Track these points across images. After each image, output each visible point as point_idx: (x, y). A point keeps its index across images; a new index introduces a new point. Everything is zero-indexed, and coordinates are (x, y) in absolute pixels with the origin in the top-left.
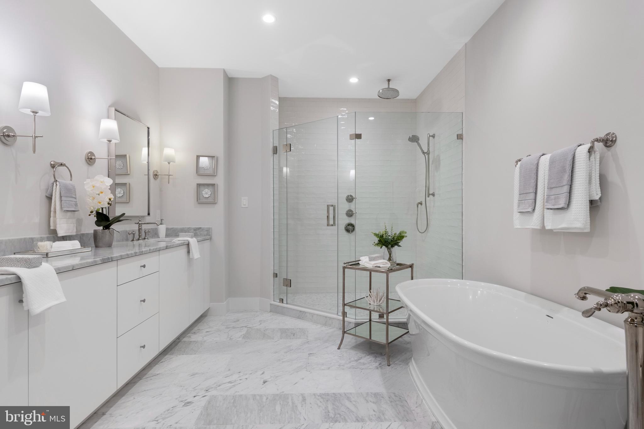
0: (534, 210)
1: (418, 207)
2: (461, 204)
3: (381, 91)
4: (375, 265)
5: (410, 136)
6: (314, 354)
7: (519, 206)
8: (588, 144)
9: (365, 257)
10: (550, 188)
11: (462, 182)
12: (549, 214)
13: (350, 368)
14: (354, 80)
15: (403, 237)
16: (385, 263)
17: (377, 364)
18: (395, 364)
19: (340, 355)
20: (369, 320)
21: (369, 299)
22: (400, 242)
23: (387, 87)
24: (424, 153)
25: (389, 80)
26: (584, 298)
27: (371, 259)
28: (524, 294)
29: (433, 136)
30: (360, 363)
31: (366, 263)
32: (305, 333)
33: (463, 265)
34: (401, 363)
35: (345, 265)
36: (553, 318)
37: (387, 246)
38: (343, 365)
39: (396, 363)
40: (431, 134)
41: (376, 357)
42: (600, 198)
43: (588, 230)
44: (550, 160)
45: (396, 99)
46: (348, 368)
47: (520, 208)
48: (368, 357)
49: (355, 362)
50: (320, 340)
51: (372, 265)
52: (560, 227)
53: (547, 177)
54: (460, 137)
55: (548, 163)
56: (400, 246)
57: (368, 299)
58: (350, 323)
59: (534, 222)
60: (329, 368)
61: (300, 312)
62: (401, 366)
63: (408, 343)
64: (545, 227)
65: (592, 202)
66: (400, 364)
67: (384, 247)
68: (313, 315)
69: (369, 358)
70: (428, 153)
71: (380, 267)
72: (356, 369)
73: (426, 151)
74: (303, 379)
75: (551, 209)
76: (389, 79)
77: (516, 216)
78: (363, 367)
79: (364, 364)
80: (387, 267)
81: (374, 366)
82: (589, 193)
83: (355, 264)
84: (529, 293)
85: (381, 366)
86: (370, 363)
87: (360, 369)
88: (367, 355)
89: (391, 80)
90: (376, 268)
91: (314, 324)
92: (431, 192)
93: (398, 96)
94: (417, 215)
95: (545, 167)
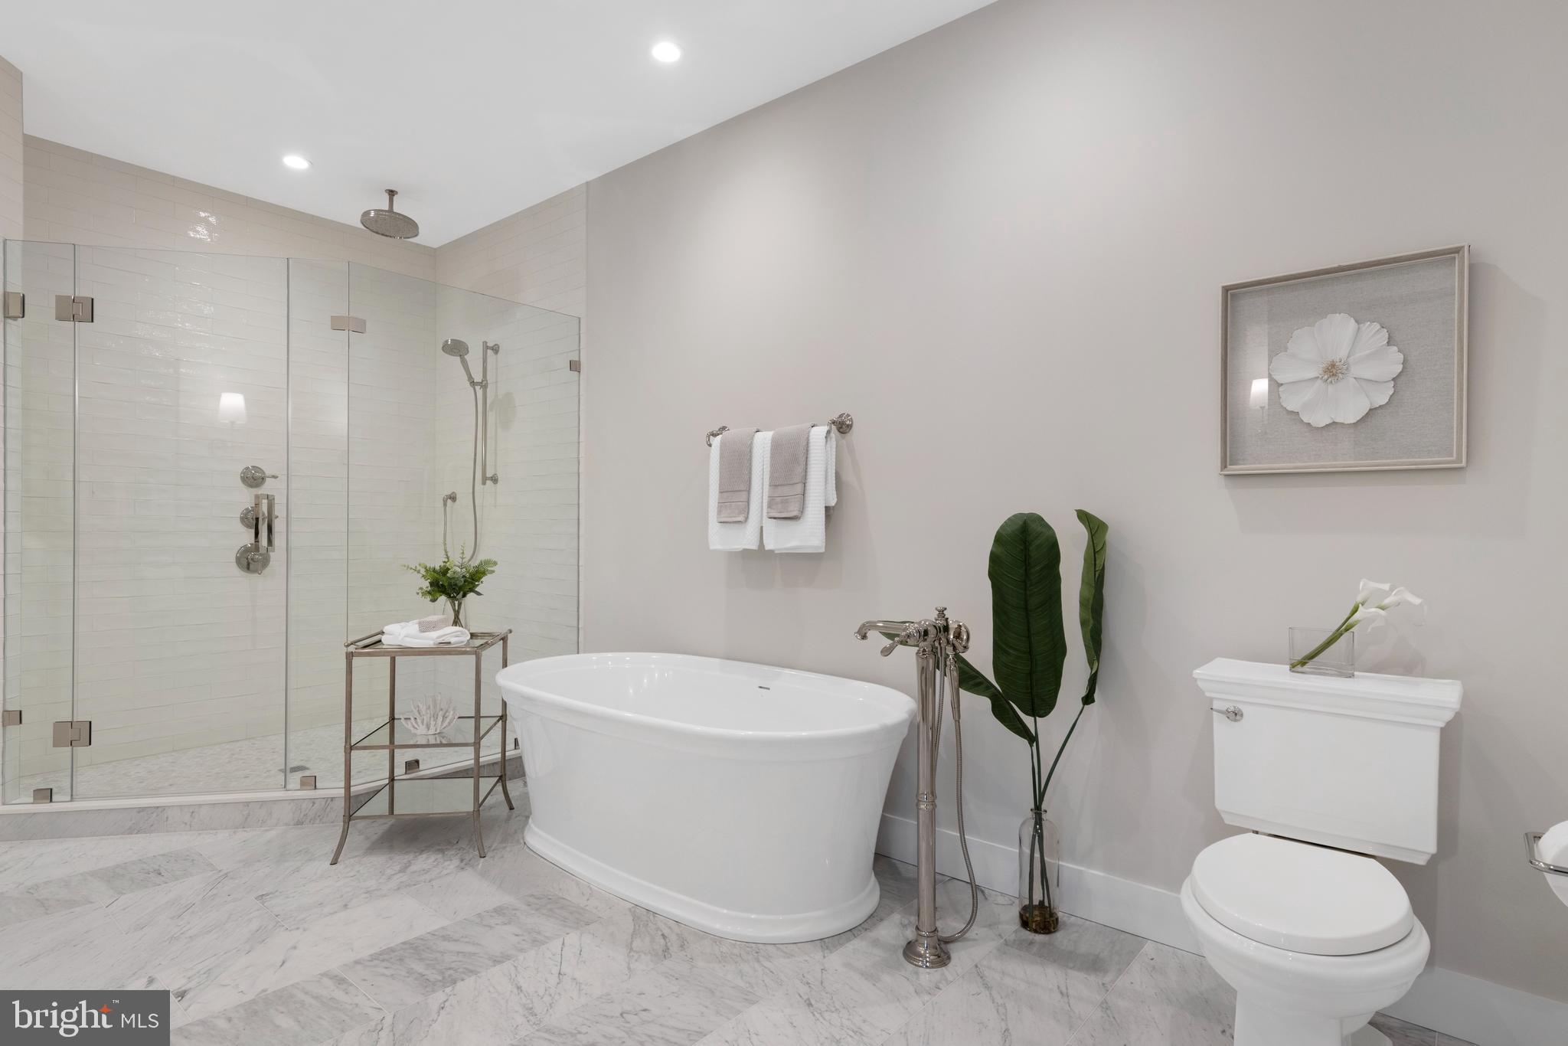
0: (747, 518)
1: (445, 504)
2: (576, 502)
3: (372, 214)
4: (440, 640)
5: (447, 341)
6: (271, 893)
7: (719, 512)
8: (824, 425)
9: (402, 624)
10: (774, 485)
11: (578, 458)
12: (770, 526)
13: (399, 889)
14: (296, 162)
15: (484, 573)
16: (459, 633)
17: (456, 862)
18: (494, 850)
19: (351, 874)
20: (387, 781)
21: (414, 724)
22: (478, 585)
23: (387, 209)
24: (473, 383)
25: (392, 193)
26: (864, 637)
27: (425, 628)
28: (717, 660)
29: (496, 349)
30: (415, 872)
31: (408, 639)
32: (193, 860)
33: (580, 626)
34: (504, 845)
35: (352, 649)
36: (769, 689)
37: (449, 596)
38: (376, 890)
39: (493, 848)
40: (490, 344)
41: (442, 851)
42: (836, 504)
43: (822, 550)
44: (773, 441)
45: (412, 243)
46: (395, 890)
47: (722, 516)
48: (424, 856)
49: (401, 875)
50: (259, 861)
51: (433, 640)
52: (789, 545)
53: (767, 469)
54: (575, 366)
55: (769, 445)
56: (479, 594)
57: (412, 724)
58: (332, 799)
59: (745, 539)
60: (346, 905)
61: (139, 812)
62: (508, 849)
63: (491, 808)
64: (764, 546)
65: (827, 508)
66: (505, 848)
67: (443, 599)
68: (193, 809)
69: (427, 858)
70: (484, 385)
71: (450, 643)
72: (415, 885)
73: (478, 378)
74: (295, 948)
75: (775, 518)
76: (394, 189)
77: (714, 528)
78: (427, 877)
79: (426, 871)
80: (462, 642)
81: (452, 867)
82: (825, 496)
83: (373, 645)
84: (724, 658)
85: (465, 864)
86: (438, 864)
87: (425, 882)
88: (417, 854)
89: (397, 193)
90: (441, 645)
91: (200, 834)
92: (489, 474)
93: (414, 237)
94: (445, 524)
95: (764, 451)
